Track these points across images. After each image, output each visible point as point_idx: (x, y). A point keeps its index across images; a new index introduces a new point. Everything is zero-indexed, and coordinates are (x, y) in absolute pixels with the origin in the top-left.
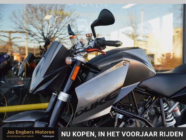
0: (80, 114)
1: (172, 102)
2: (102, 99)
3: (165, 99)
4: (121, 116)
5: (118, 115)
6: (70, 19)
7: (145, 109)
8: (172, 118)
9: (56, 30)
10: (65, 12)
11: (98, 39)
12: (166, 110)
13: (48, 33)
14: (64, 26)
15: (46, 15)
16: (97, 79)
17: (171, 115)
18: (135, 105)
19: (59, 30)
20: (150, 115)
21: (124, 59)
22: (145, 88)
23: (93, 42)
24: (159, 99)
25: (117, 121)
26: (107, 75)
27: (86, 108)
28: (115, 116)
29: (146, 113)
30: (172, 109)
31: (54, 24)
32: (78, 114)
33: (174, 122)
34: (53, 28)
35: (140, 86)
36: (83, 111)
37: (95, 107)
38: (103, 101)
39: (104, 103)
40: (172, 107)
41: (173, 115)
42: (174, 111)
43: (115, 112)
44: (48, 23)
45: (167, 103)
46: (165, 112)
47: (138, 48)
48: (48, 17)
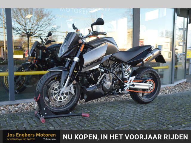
0: (85, 67)
1: (127, 65)
2: (95, 61)
3: (124, 64)
4: (103, 71)
5: (102, 70)
6: (48, 18)
7: (114, 68)
8: (127, 74)
9: (36, 27)
10: (44, 13)
11: (94, 32)
12: (124, 69)
13: (30, 29)
14: (43, 24)
15: (28, 14)
16: (91, 52)
17: (126, 72)
18: (110, 66)
19: (39, 27)
20: (116, 72)
21: (105, 42)
22: (115, 57)
23: (92, 33)
24: (121, 64)
25: (101, 73)
26: (96, 50)
27: (88, 65)
28: (100, 70)
29: (114, 71)
30: (127, 69)
31: (35, 22)
32: (84, 67)
33: (128, 76)
34: (34, 25)
35: (112, 56)
36: (86, 66)
37: (92, 64)
38: (96, 61)
39: (96, 62)
40: (127, 68)
41: (127, 72)
42: (128, 70)
43: (100, 68)
44: (30, 21)
45: (125, 66)
46: (124, 70)
47: (111, 37)
48: (29, 16)
